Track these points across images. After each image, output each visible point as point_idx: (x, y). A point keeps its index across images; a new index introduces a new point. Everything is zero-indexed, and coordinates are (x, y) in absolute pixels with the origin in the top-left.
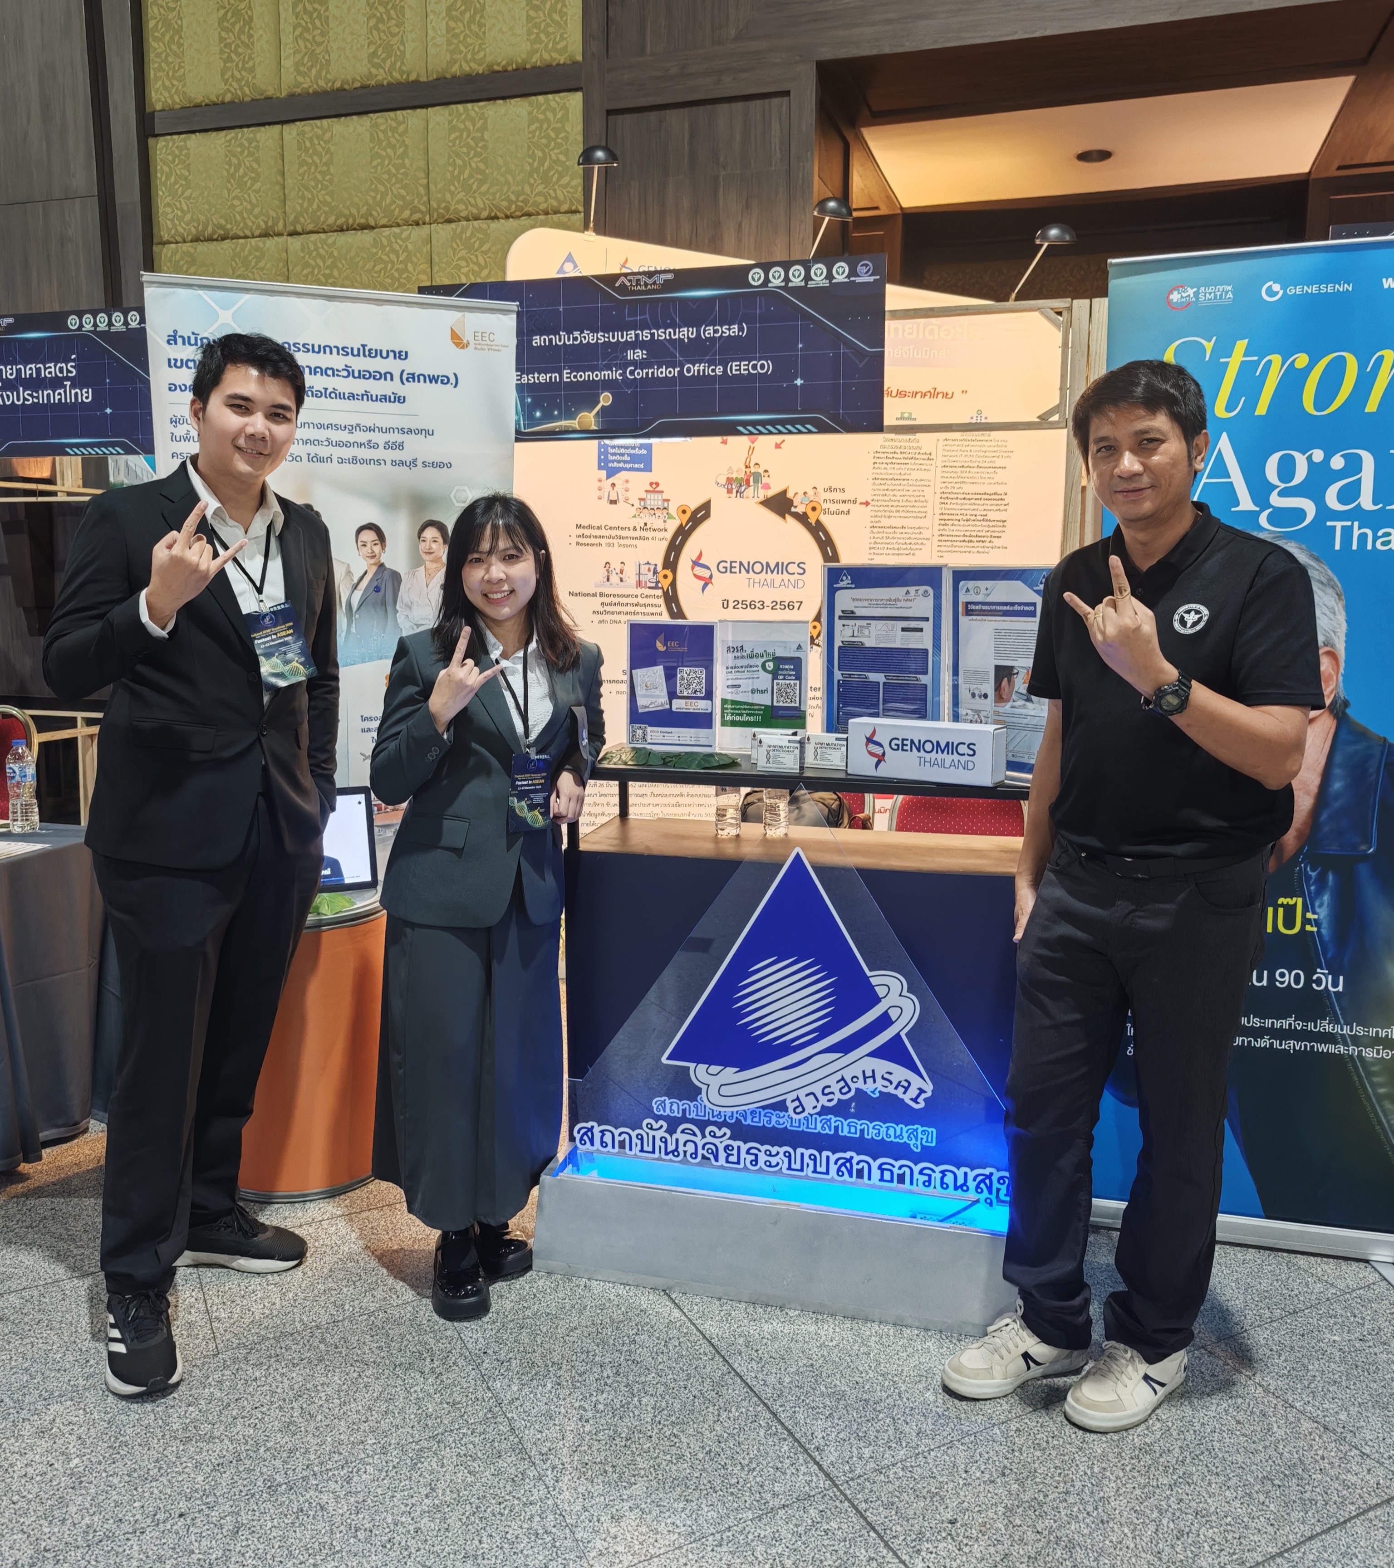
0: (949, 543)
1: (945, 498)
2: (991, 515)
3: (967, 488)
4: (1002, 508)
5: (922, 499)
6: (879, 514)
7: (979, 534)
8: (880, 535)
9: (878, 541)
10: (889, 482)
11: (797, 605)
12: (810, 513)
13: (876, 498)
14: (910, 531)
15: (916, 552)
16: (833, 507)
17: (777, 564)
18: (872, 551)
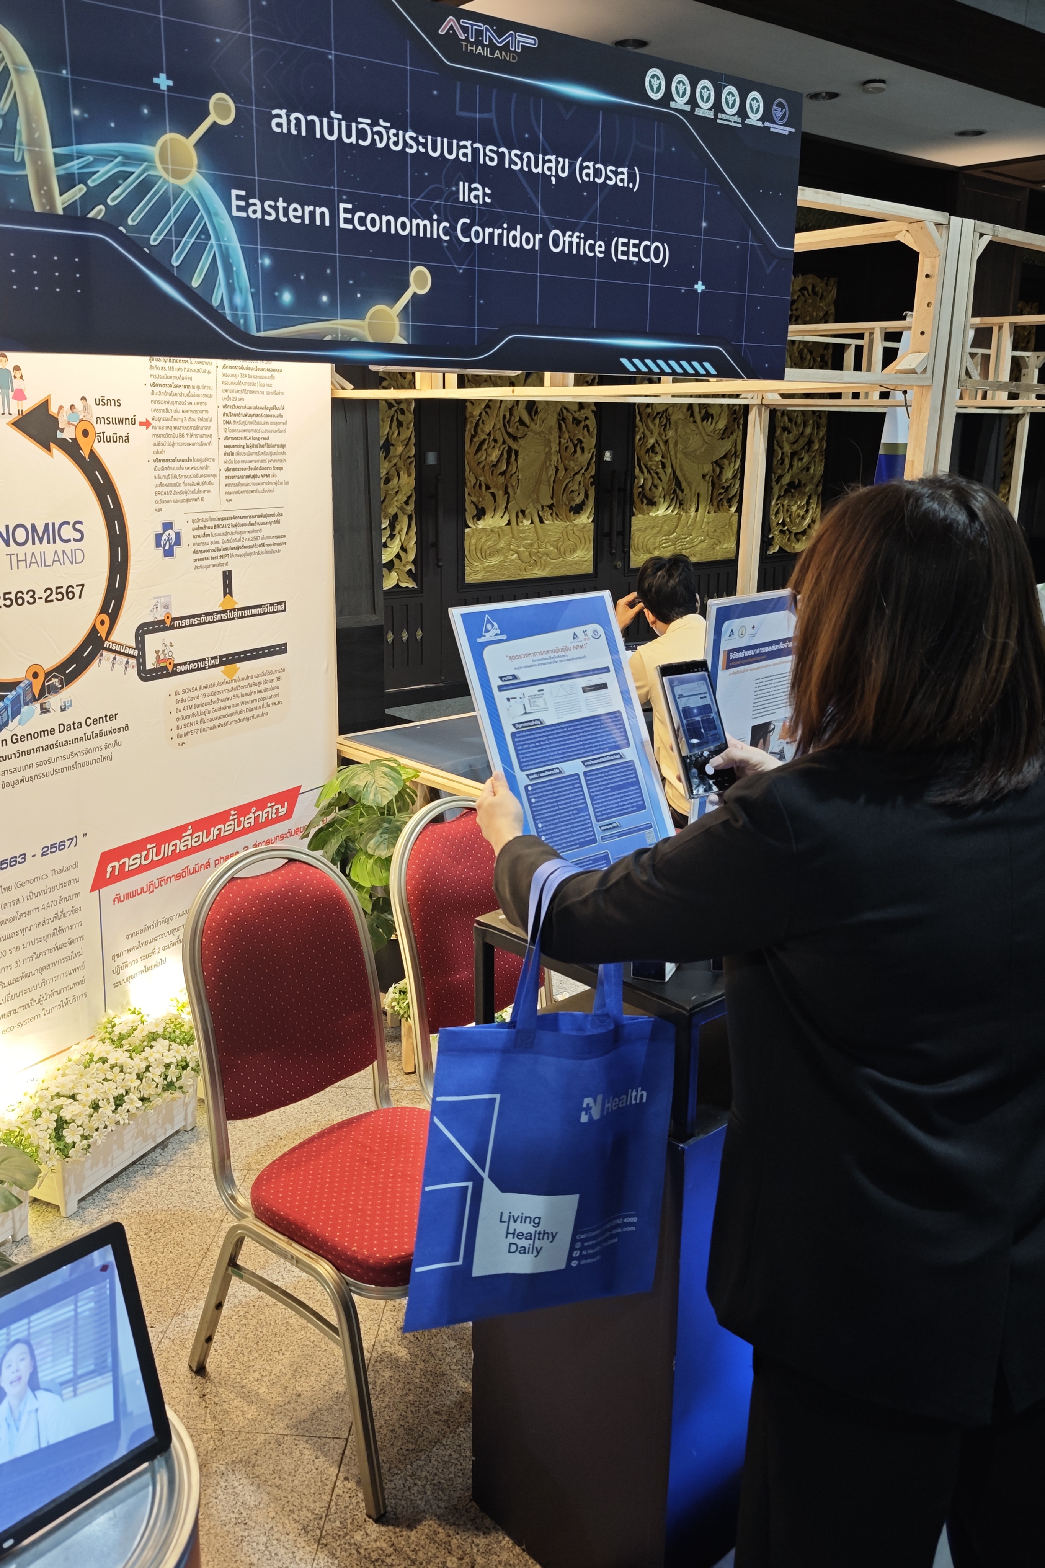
0: (236, 481)
1: (230, 414)
2: (274, 439)
3: (250, 400)
4: (281, 427)
5: (205, 416)
6: (162, 440)
7: (264, 465)
8: (166, 473)
9: (164, 481)
10: (169, 390)
11: (77, 590)
12: (81, 440)
13: (157, 415)
14: (197, 464)
15: (205, 495)
16: (110, 430)
17: (47, 525)
18: (159, 498)
